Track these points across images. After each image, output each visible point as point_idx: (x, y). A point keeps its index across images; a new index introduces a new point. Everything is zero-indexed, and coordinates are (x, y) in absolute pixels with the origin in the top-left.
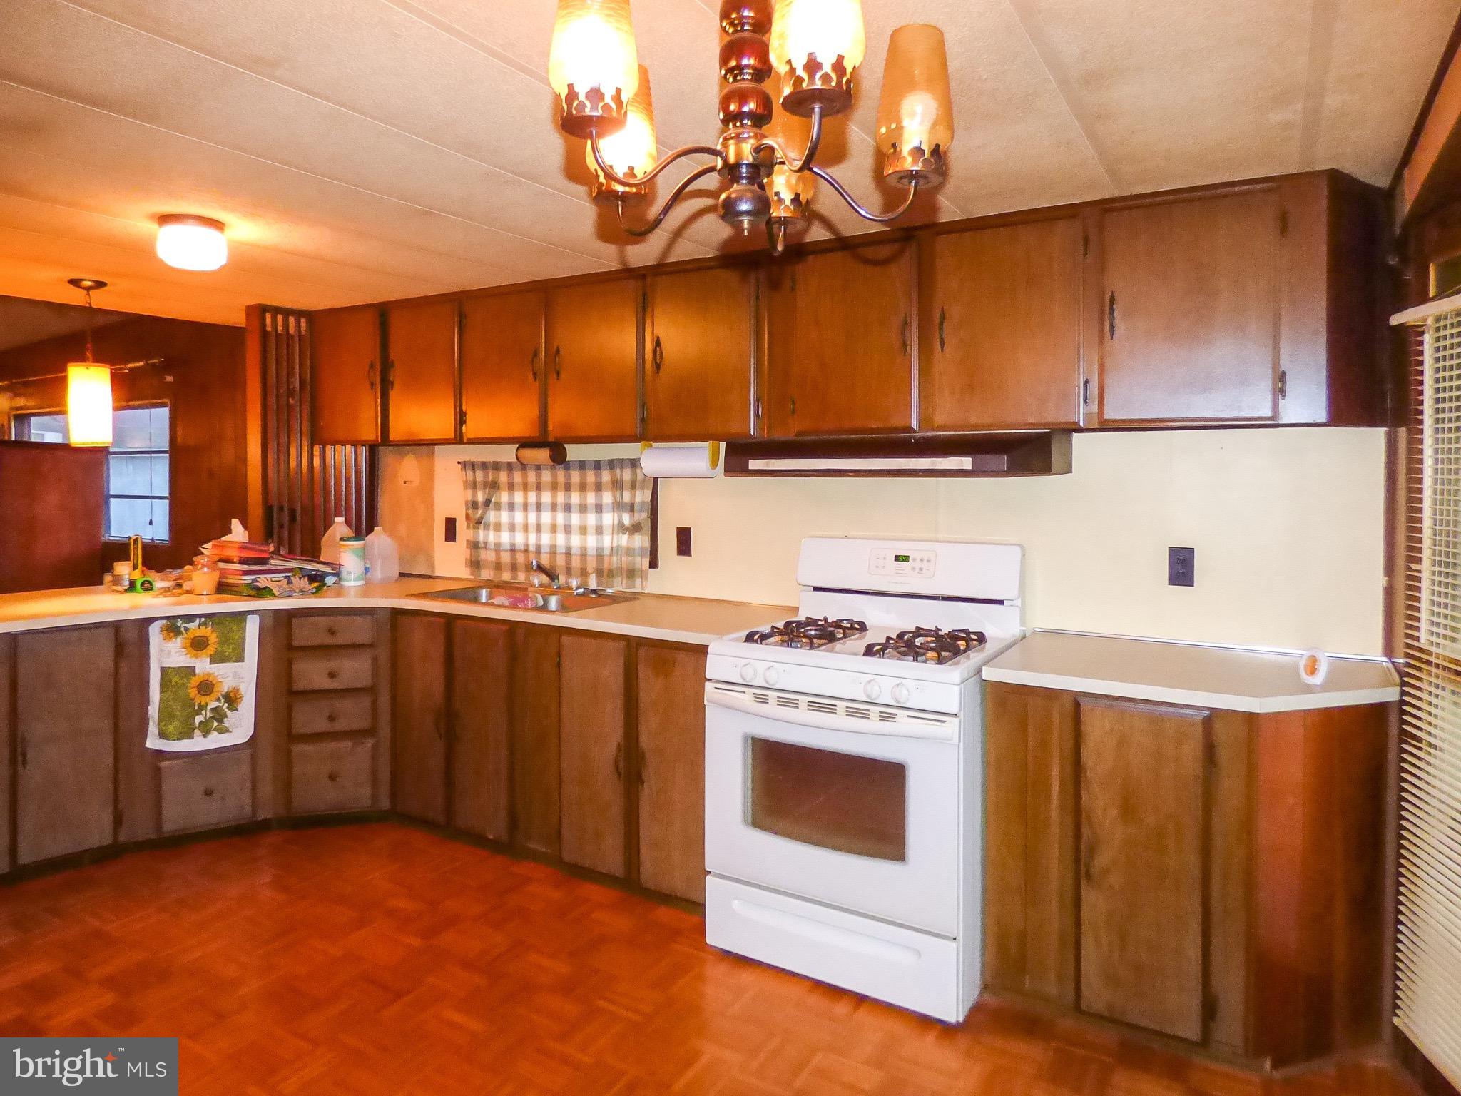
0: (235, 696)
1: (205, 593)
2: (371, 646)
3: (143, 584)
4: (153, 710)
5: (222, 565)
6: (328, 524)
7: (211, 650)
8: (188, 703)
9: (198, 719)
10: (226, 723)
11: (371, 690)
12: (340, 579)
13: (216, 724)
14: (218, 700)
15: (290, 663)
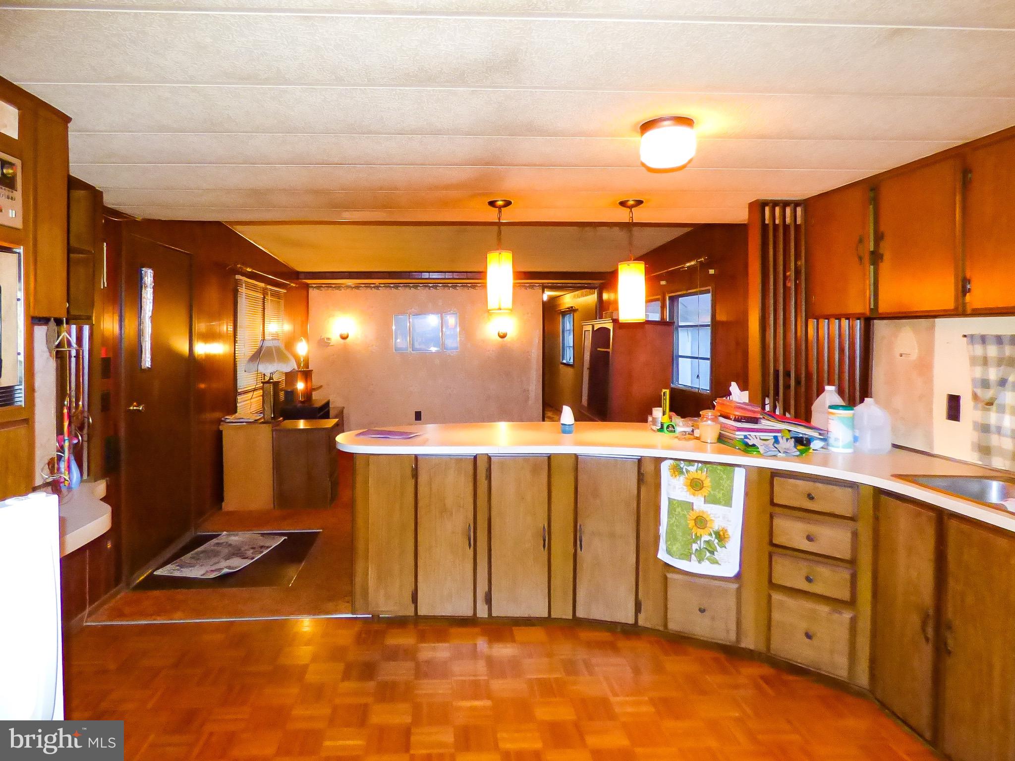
0: (724, 535)
1: (709, 441)
2: (852, 519)
3: (668, 427)
4: (663, 529)
5: (722, 420)
6: (820, 391)
7: (705, 492)
8: (687, 532)
9: (695, 547)
10: (717, 556)
11: (852, 563)
12: (828, 445)
13: (708, 554)
14: (710, 535)
15: (772, 517)
